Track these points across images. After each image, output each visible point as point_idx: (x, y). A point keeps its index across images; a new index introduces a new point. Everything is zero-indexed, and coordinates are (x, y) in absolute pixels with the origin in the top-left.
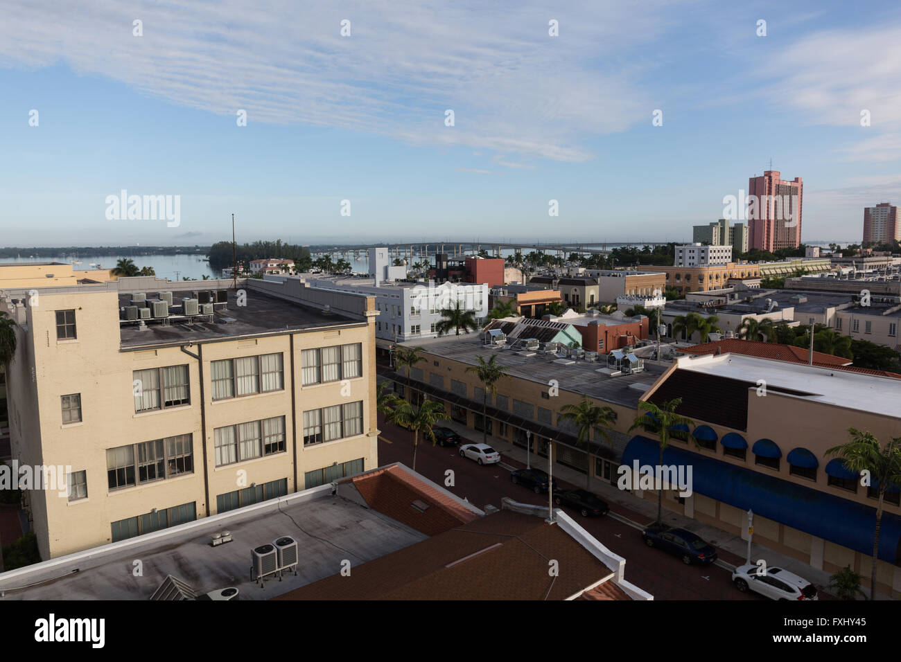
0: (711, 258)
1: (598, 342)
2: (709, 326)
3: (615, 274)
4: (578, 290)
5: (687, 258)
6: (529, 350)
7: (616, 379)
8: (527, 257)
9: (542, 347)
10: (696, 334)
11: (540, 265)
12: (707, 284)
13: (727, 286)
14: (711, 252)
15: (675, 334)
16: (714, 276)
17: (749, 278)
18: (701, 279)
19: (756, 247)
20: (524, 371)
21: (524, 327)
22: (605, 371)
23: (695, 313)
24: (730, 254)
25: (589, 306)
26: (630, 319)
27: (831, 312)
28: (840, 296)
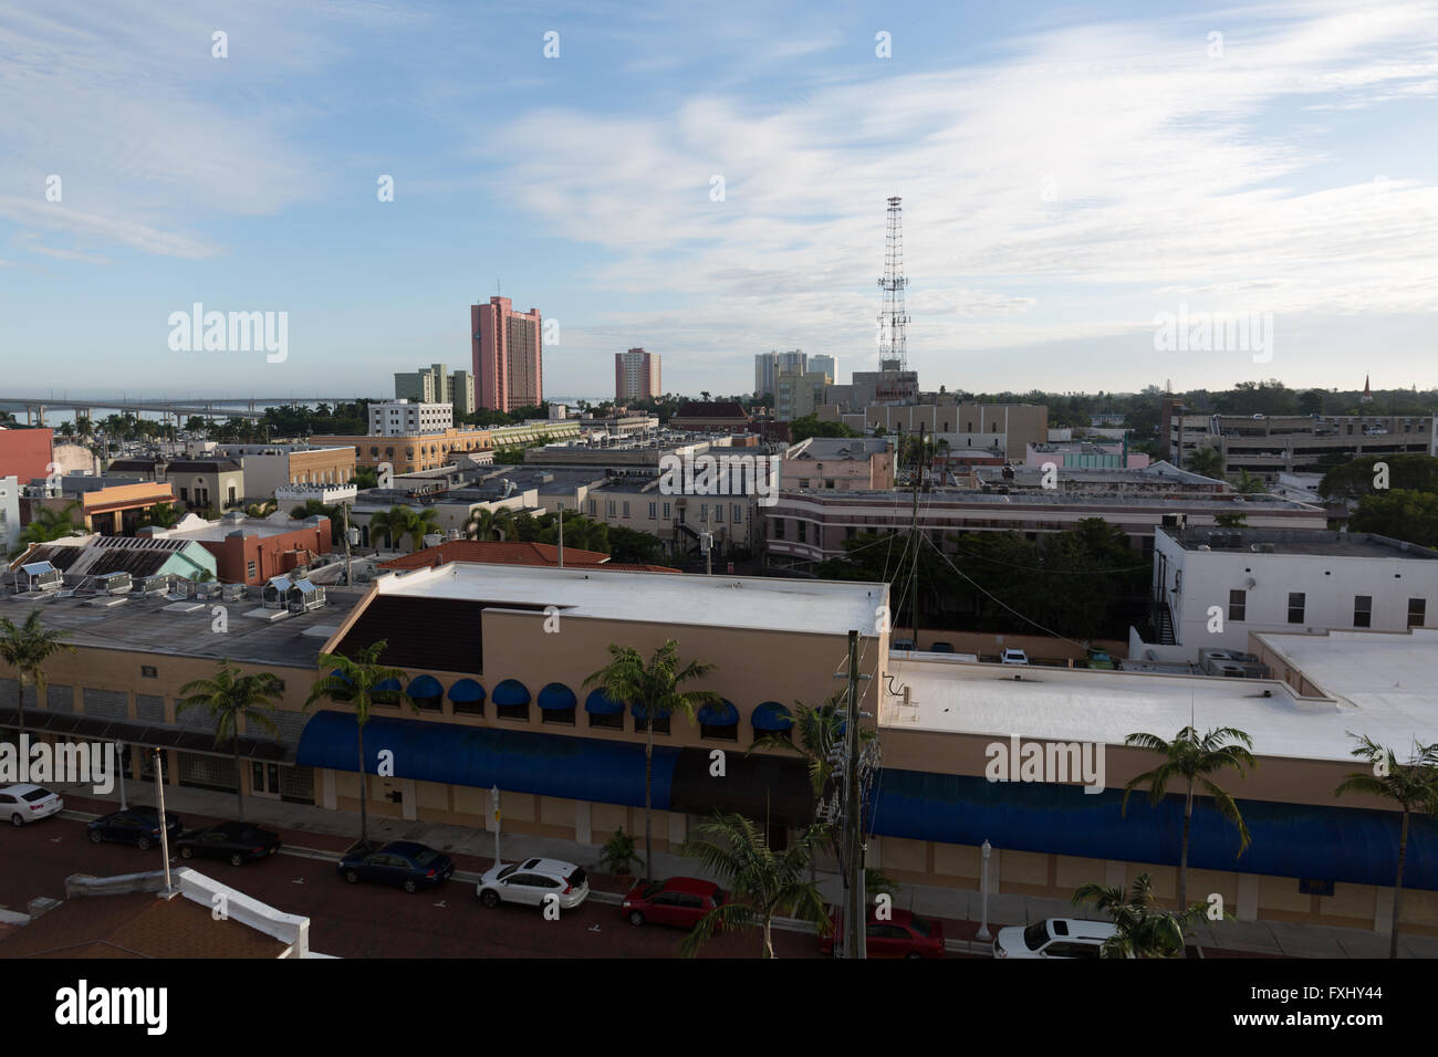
0: (423, 422)
1: (246, 566)
2: (424, 524)
3: (271, 450)
4: (204, 479)
5: (388, 422)
6: (112, 595)
7: (279, 625)
8: (102, 424)
9: (138, 586)
10: (406, 538)
11: (129, 438)
12: (419, 461)
13: (448, 463)
14: (423, 412)
15: (374, 542)
16: (429, 450)
17: (477, 450)
18: (410, 455)
19: (484, 405)
20: (104, 634)
21: (99, 552)
22: (260, 613)
23: (403, 507)
24: (450, 416)
25: (226, 507)
26: (299, 523)
27: (583, 492)
28: (592, 471)
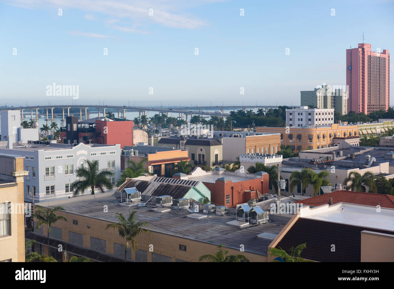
0: (317, 120)
1: (225, 197)
2: (321, 180)
3: (236, 135)
4: (203, 149)
5: (296, 119)
6: (163, 207)
7: (244, 230)
8: (152, 119)
9: (175, 203)
10: (310, 188)
11: (164, 127)
12: (316, 143)
13: (332, 145)
14: (317, 114)
15: (292, 188)
16: (322, 136)
17: (350, 137)
18: (311, 139)
19: (353, 110)
20: (161, 226)
21: (157, 185)
22: (234, 223)
23: (309, 169)
24: (333, 116)
25: (214, 165)
26: (252, 176)
